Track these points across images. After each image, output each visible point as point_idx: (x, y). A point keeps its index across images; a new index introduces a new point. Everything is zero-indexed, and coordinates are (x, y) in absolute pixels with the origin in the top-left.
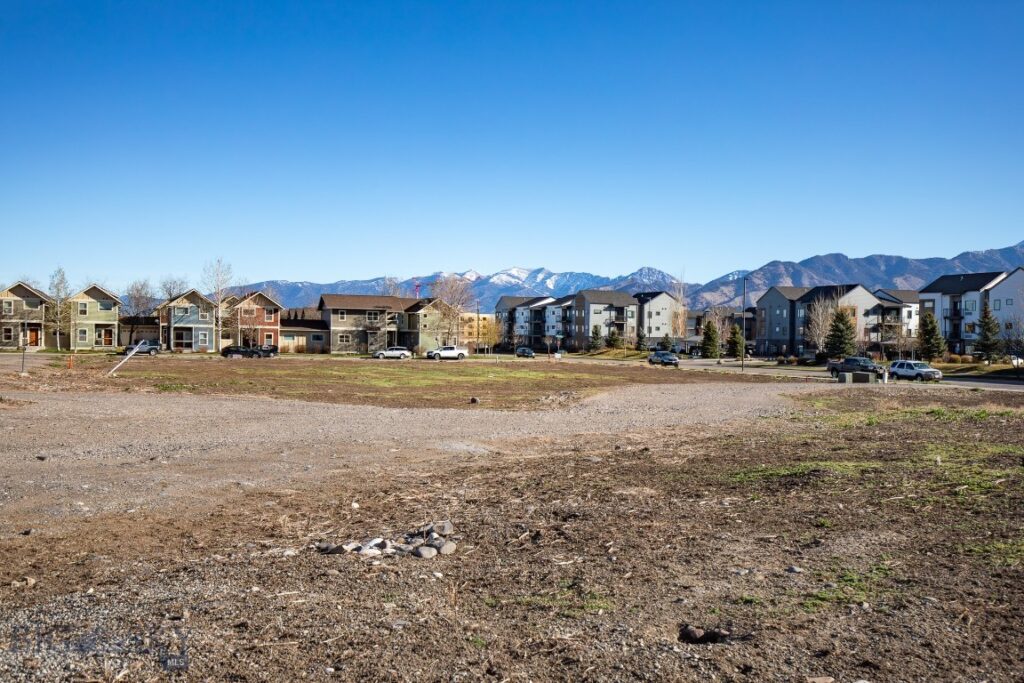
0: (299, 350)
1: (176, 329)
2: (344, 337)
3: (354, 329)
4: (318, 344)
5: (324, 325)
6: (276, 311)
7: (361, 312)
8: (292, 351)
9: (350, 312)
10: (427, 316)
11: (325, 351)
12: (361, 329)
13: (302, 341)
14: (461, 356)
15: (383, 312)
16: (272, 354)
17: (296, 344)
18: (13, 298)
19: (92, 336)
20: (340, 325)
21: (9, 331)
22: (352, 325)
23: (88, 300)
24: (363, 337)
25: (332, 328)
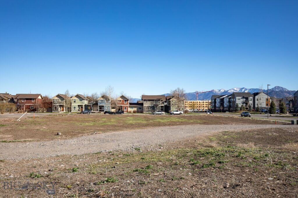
0: (134, 112)
1: (99, 106)
2: (148, 107)
3: (151, 105)
4: (140, 110)
5: (142, 104)
6: (128, 100)
7: (153, 100)
8: (132, 112)
9: (149, 100)
10: (173, 101)
11: (142, 112)
12: (153, 105)
13: (135, 109)
14: (181, 113)
15: (159, 100)
16: (122, 113)
17: (134, 110)
18: (57, 98)
19: (77, 108)
20: (146, 104)
21: (56, 107)
22: (150, 104)
23: (76, 98)
24: (153, 108)
25: (144, 105)
